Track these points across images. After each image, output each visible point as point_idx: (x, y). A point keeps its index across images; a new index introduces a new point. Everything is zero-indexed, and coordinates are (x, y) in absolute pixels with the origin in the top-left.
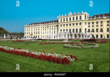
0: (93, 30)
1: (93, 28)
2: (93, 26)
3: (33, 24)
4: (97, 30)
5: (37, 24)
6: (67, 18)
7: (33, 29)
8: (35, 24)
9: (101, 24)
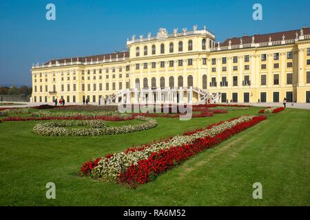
0: (224, 79)
1: (224, 74)
2: (224, 69)
3: (57, 62)
4: (235, 79)
5: (68, 61)
6: (154, 47)
7: (58, 76)
8: (64, 62)
9: (247, 64)
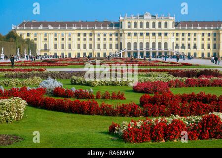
0: (183, 45)
1: (183, 42)
3: (50, 26)
4: (189, 45)
6: (141, 23)
7: (51, 37)
9: (195, 37)
